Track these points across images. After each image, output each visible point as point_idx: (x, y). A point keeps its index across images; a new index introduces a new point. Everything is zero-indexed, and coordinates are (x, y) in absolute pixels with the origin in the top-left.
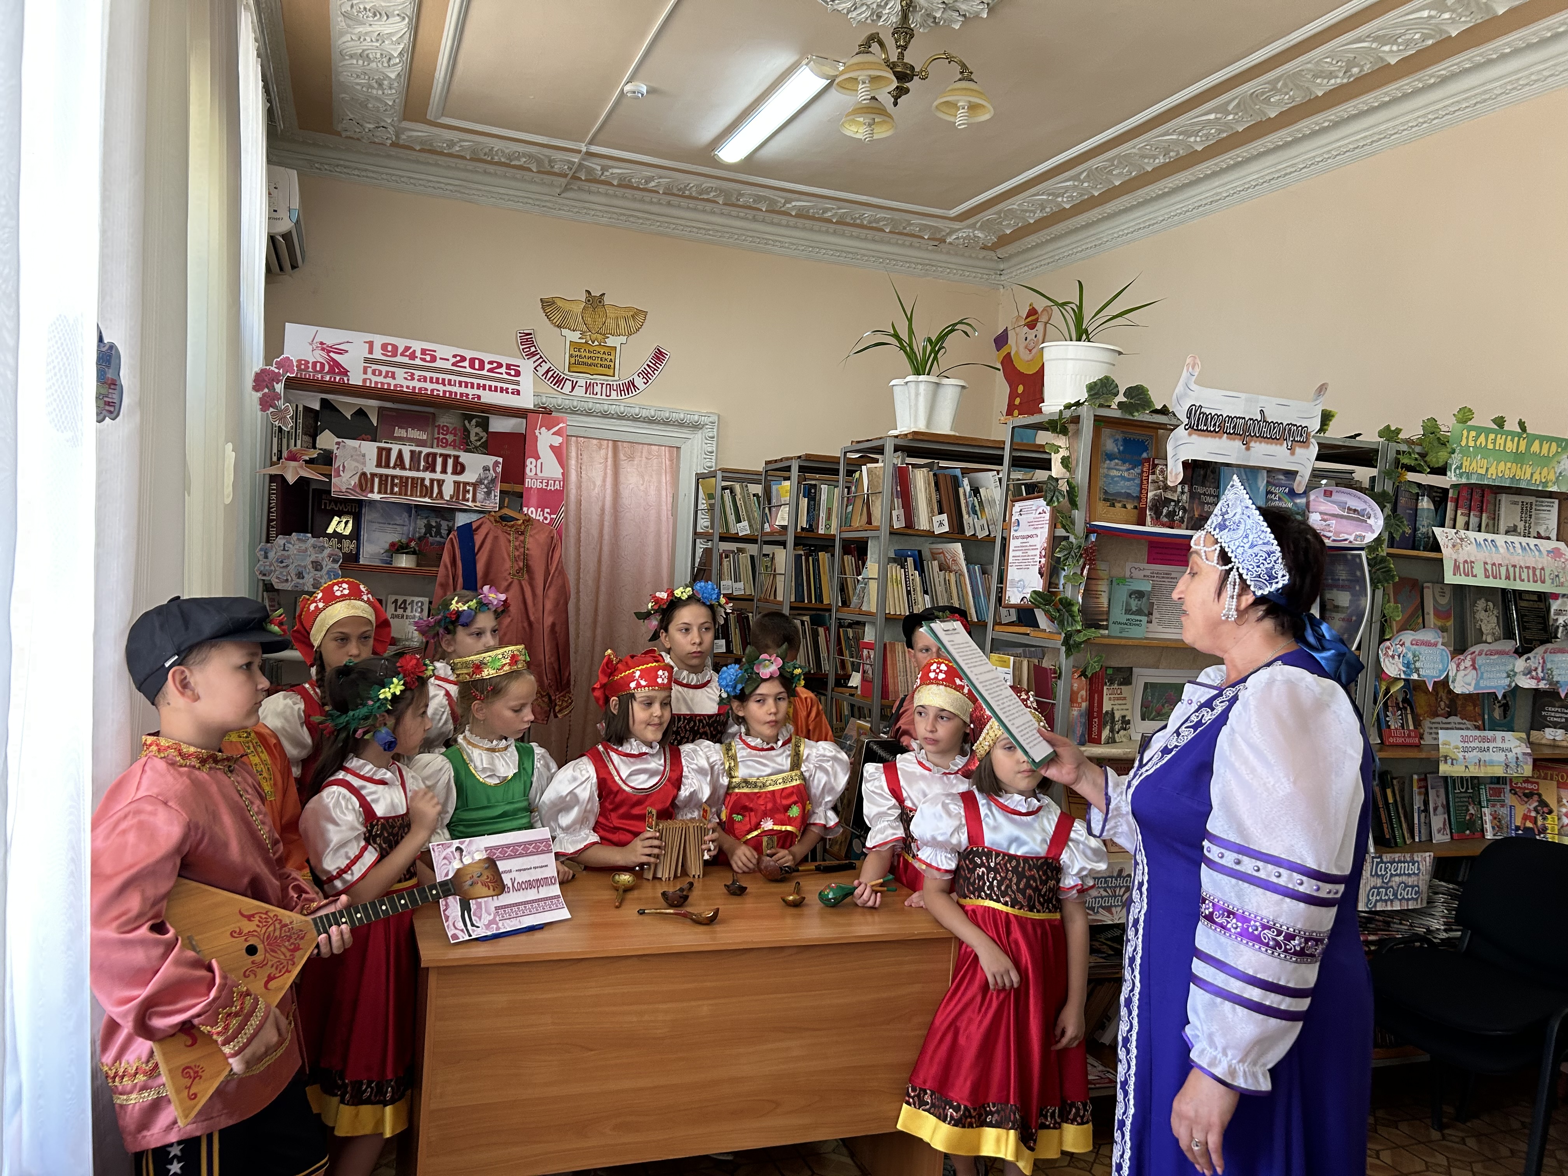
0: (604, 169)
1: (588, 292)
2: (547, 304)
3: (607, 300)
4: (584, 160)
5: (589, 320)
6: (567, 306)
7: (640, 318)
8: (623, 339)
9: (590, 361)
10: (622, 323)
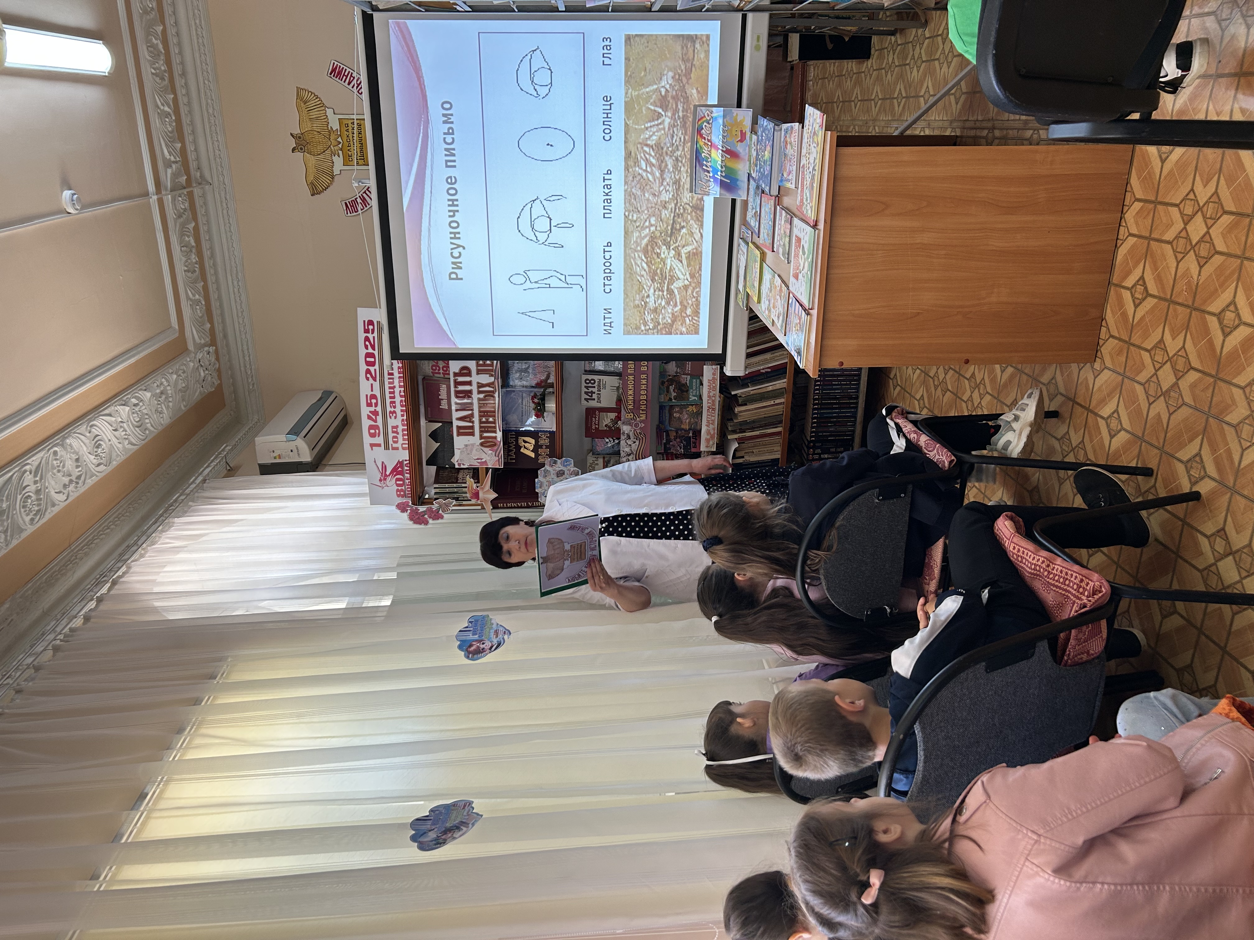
0: (168, 164)
4: (166, 189)
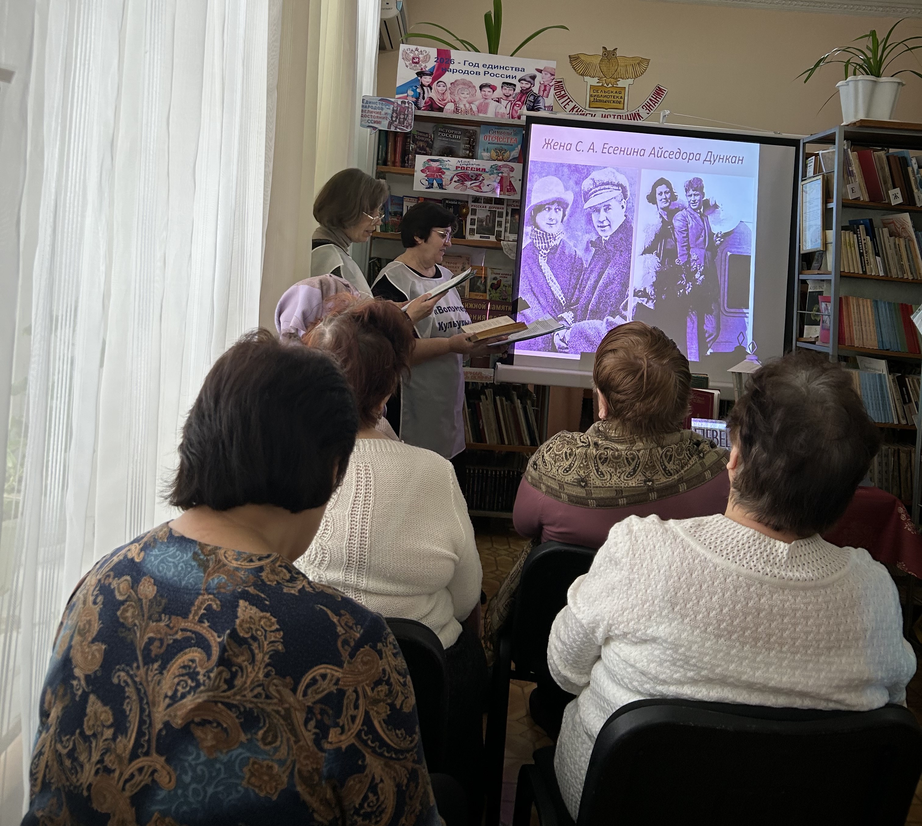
1: (604, 48)
2: (574, 59)
3: (618, 53)
5: (604, 69)
6: (589, 60)
7: (644, 65)
8: (630, 81)
9: (605, 99)
10: (630, 69)
